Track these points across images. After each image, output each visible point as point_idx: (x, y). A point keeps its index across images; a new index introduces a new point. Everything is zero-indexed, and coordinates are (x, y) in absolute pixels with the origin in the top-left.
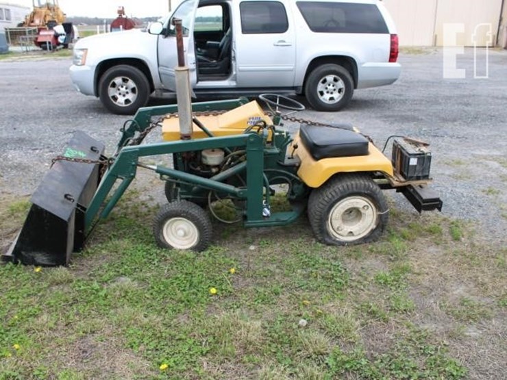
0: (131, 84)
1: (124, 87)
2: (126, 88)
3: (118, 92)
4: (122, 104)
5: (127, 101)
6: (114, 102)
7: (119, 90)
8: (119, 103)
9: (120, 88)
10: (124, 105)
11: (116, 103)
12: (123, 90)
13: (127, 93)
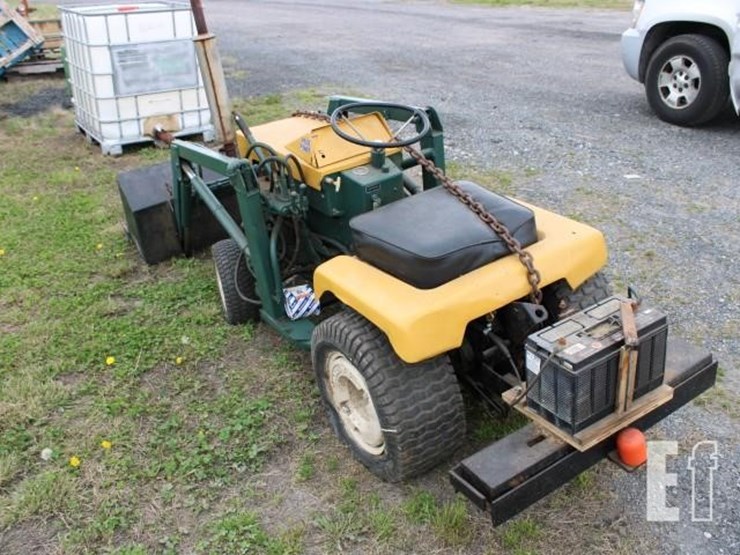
0: (694, 71)
1: (684, 75)
2: (687, 78)
3: (674, 82)
4: (673, 103)
5: (682, 100)
6: (663, 98)
7: (675, 78)
8: (669, 101)
9: (678, 75)
10: (675, 107)
11: (665, 100)
12: (681, 79)
13: (686, 86)
